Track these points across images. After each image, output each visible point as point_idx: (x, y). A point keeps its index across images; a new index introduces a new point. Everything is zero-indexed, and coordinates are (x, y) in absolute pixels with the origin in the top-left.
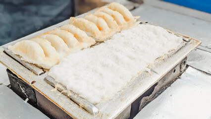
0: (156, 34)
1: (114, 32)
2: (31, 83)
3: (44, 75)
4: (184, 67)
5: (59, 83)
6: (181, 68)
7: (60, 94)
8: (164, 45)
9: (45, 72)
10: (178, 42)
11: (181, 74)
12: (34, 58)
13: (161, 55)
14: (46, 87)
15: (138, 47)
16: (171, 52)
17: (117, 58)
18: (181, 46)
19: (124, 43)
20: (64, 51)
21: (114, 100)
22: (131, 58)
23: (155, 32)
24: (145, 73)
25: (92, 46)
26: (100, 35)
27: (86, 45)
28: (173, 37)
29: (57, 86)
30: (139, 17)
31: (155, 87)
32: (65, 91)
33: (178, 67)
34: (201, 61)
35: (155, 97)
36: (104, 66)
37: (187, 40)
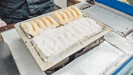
0: (90, 24)
1: (70, 21)
2: (25, 42)
3: (31, 39)
4: (101, 41)
5: (35, 45)
6: (100, 41)
7: (34, 50)
8: (91, 30)
9: (32, 38)
10: (99, 29)
11: (99, 44)
12: (28, 31)
13: (88, 35)
14: (30, 45)
15: (78, 30)
16: (94, 34)
17: (66, 34)
18: (100, 31)
19: (73, 27)
20: (43, 28)
21: (57, 56)
22: (73, 35)
23: (90, 23)
24: (77, 44)
25: (57, 27)
26: (62, 22)
27: (54, 26)
28: (98, 26)
29: (34, 45)
30: (85, 13)
31: (84, 50)
32: (36, 49)
33: (98, 41)
34: (112, 38)
35: (83, 54)
36: (59, 38)
37: (104, 28)
